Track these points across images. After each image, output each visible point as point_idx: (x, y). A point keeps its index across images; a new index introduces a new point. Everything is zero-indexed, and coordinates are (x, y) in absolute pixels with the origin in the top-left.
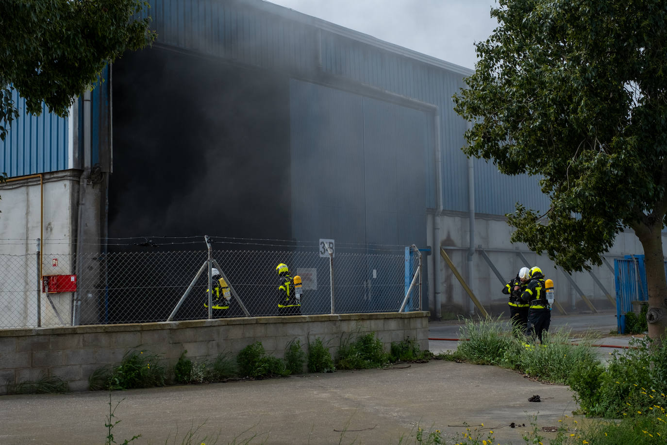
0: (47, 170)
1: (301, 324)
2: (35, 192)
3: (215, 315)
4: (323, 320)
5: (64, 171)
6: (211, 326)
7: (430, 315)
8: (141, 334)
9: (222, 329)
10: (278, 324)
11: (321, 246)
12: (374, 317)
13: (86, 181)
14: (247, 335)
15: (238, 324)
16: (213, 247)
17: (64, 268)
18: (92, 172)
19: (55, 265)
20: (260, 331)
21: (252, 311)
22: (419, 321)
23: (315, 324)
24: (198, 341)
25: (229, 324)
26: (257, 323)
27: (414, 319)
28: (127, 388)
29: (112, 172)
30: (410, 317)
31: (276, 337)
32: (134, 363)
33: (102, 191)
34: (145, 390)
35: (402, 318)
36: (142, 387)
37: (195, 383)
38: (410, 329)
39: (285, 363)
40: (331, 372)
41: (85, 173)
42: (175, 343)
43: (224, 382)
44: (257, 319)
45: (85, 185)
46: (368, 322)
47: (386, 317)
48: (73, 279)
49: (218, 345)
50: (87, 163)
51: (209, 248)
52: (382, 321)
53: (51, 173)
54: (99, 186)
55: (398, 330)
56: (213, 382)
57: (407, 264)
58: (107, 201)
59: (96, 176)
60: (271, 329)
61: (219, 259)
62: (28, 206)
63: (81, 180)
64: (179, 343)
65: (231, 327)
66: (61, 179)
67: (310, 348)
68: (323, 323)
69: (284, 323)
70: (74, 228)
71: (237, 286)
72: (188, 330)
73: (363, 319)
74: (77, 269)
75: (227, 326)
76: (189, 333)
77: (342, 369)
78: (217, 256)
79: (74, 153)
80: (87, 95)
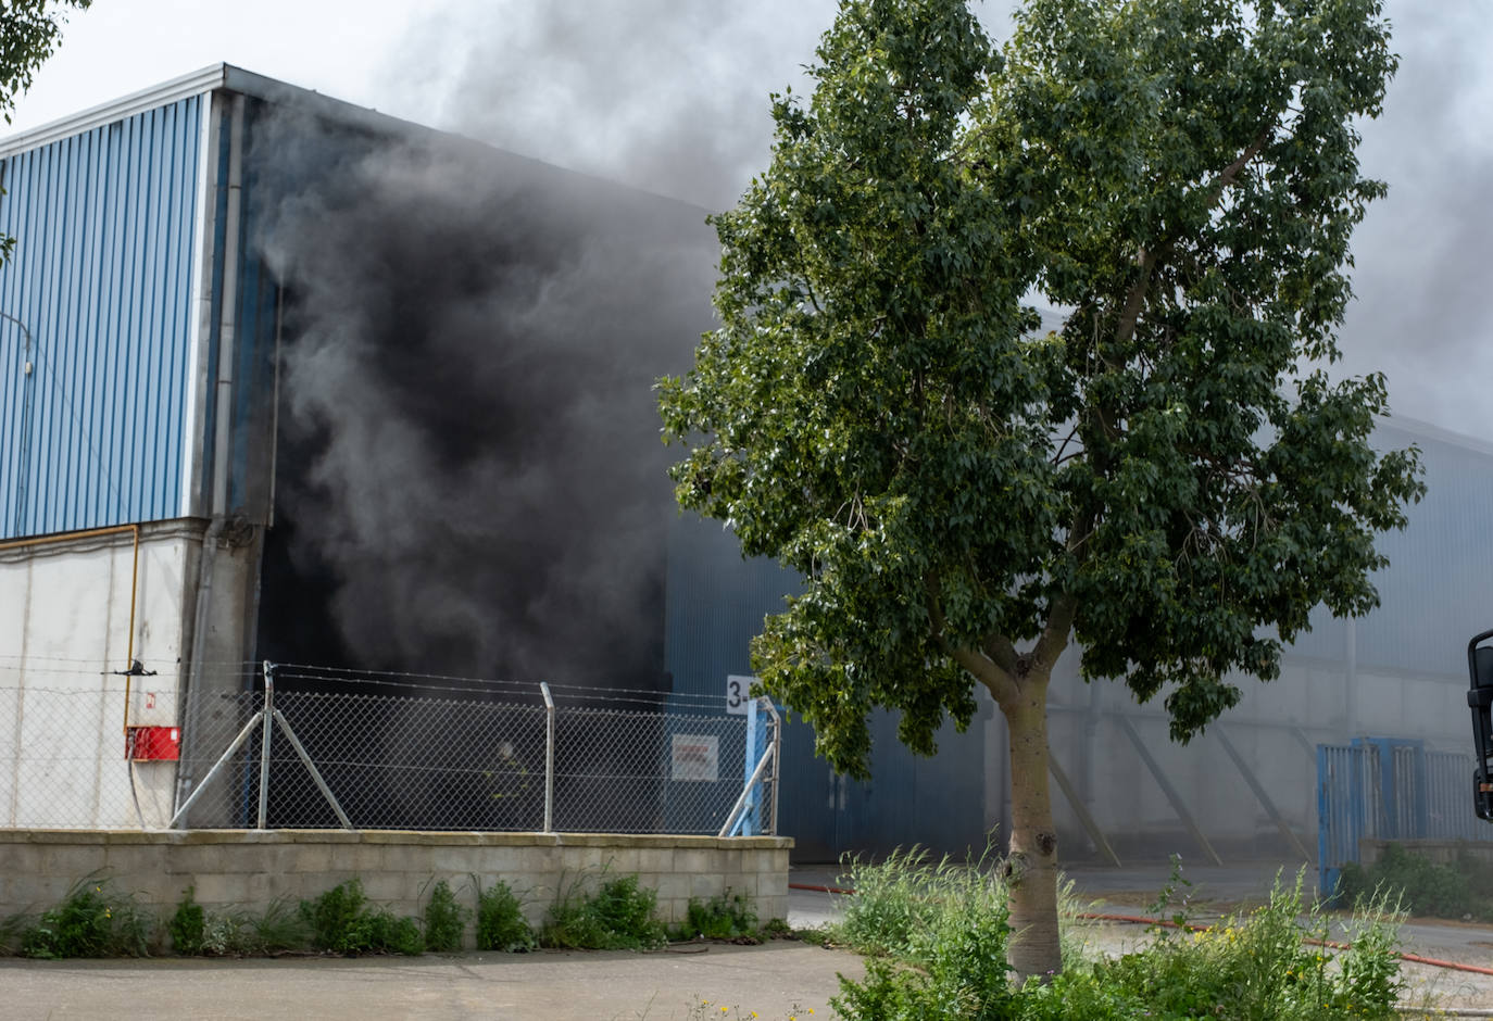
0: (146, 518)
1: (467, 850)
2: (124, 558)
3: (272, 821)
4: (518, 843)
5: (175, 520)
6: (257, 843)
7: (792, 845)
8: (107, 851)
9: (282, 850)
10: (411, 848)
11: (731, 691)
12: (647, 843)
13: (214, 540)
14: (340, 865)
15: (319, 843)
16: (277, 685)
17: (164, 713)
18: (229, 525)
19: (150, 706)
20: (369, 859)
21: (356, 817)
22: (764, 857)
23: (501, 851)
24: (229, 873)
25: (296, 841)
26: (363, 842)
27: (753, 853)
28: (65, 957)
29: (271, 524)
30: (742, 848)
31: (405, 872)
32: (83, 906)
33: (249, 562)
34: (102, 962)
35: (722, 848)
36: (98, 956)
37: (209, 954)
38: (741, 873)
39: (422, 928)
40: (523, 951)
41: (214, 527)
42: (178, 874)
43: (273, 957)
44: (361, 835)
45: (213, 550)
46: (633, 853)
47: (679, 844)
48: (174, 735)
49: (272, 883)
50: (219, 506)
51: (267, 686)
52: (669, 853)
53: (153, 523)
54: (244, 552)
55: (708, 873)
56: (251, 956)
57: (751, 738)
58: (259, 582)
59: (234, 533)
60: (396, 855)
61: (288, 708)
62: (112, 587)
63: (206, 540)
64: (186, 873)
65: (303, 847)
66: (170, 535)
67: (482, 899)
68: (519, 850)
69: (426, 845)
70: (188, 634)
71: (325, 766)
72: (207, 847)
73: (619, 847)
74: (187, 715)
75: (295, 846)
76: (209, 855)
77: (555, 947)
78: (283, 703)
79: (193, 484)
80: (225, 372)
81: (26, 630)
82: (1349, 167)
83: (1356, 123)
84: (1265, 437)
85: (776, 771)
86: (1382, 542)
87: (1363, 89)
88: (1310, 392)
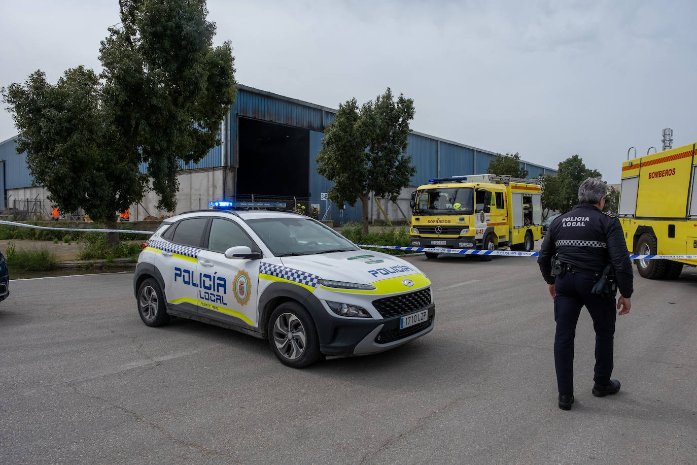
0: (215, 166)
2: (211, 173)
5: (221, 167)
11: (321, 196)
13: (228, 170)
18: (231, 167)
22: (329, 223)
27: (327, 223)
29: (238, 167)
33: (235, 174)
41: (228, 168)
45: (228, 172)
50: (229, 164)
51: (253, 198)
53: (216, 167)
54: (233, 172)
57: (327, 204)
58: (236, 178)
59: (232, 168)
62: (209, 178)
63: (226, 170)
66: (220, 169)
70: (224, 187)
79: (224, 160)
80: (229, 139)
81: (191, 187)
82: (408, 128)
83: (409, 121)
84: (397, 163)
85: (331, 210)
86: (411, 178)
87: (410, 115)
88: (403, 157)
